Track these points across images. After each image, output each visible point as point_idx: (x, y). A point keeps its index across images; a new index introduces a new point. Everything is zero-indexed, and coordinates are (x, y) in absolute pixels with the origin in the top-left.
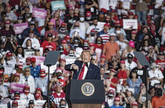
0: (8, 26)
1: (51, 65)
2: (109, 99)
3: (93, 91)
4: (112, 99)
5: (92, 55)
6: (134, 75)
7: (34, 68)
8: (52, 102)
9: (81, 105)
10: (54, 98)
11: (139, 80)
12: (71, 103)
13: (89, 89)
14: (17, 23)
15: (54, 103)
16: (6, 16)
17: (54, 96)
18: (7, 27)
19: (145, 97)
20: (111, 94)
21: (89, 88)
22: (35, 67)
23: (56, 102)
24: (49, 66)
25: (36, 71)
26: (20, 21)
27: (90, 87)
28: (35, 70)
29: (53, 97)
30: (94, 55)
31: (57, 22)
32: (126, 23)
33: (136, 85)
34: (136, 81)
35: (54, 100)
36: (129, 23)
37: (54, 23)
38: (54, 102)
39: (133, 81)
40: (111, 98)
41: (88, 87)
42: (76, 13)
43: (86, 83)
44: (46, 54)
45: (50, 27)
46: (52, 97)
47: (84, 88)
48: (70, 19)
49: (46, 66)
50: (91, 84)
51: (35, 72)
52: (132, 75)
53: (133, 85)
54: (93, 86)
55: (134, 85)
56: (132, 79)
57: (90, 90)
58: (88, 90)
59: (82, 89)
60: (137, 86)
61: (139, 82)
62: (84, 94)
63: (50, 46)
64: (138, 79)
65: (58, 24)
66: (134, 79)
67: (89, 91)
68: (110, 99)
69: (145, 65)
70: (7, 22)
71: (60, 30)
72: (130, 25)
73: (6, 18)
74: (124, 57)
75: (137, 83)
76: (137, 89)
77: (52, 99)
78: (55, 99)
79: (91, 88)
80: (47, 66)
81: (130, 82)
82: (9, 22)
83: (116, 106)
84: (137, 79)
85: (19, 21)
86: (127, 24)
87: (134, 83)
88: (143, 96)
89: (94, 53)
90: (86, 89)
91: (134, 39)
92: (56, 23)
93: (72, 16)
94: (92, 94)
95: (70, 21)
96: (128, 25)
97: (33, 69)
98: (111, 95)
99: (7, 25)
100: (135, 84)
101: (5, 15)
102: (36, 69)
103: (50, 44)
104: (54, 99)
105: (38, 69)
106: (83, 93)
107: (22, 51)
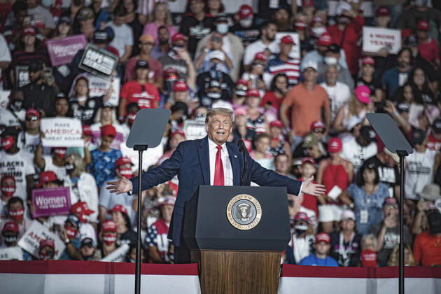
0: (30, 40)
1: (146, 148)
2: (298, 237)
3: (259, 216)
4: (305, 238)
5: (254, 122)
6: (370, 176)
7: (105, 154)
8: (151, 245)
9: (225, 254)
10: (158, 233)
11: (382, 189)
12: (197, 248)
13: (248, 212)
14: (56, 33)
15: (155, 248)
16: (27, 15)
17: (156, 229)
18: (28, 45)
19: (396, 234)
20: (301, 224)
21: (246, 208)
22: (109, 151)
23: (163, 245)
24: (141, 148)
25: (111, 162)
26: (63, 29)
27: (250, 207)
28: (107, 159)
29: (155, 232)
30: (259, 121)
31: (163, 31)
32: (372, 36)
33: (375, 201)
34: (373, 190)
35: (155, 241)
36: (378, 36)
37: (156, 35)
38: (156, 244)
39: (365, 192)
40: (303, 234)
41: (244, 206)
42: (214, 10)
43: (239, 196)
44: (134, 117)
45: (145, 47)
46: (153, 230)
47: (235, 209)
48: (194, 26)
49: (132, 149)
50: (253, 200)
51: (107, 163)
52: (364, 176)
53: (365, 201)
54: (258, 203)
55: (368, 201)
56: (363, 187)
57: (250, 215)
58: (244, 214)
59: (228, 212)
60: (376, 204)
61: (381, 193)
62: (234, 225)
63: (145, 94)
64: (380, 187)
65: (166, 36)
66: (370, 187)
67: (247, 217)
68: (301, 238)
69: (398, 149)
70: (26, 30)
71: (171, 54)
72: (381, 43)
73: (27, 20)
74: (340, 128)
75: (376, 198)
76: (375, 211)
77: (152, 236)
78: (159, 237)
79: (253, 208)
80: (135, 149)
81: (359, 193)
82: (32, 30)
83: (318, 256)
84: (377, 187)
85: (61, 28)
86: (375, 39)
87: (369, 197)
88: (389, 231)
89: (259, 117)
90: (240, 212)
91: (368, 79)
92: (159, 33)
93: (201, 17)
94: (256, 225)
95: (195, 31)
96: (376, 42)
97: (102, 157)
98: (303, 227)
99: (28, 39)
100: (372, 199)
101: (23, 13)
102: (110, 157)
103: (143, 89)
104: (155, 236)
105: (116, 156)
106: (232, 222)
107: (66, 108)
